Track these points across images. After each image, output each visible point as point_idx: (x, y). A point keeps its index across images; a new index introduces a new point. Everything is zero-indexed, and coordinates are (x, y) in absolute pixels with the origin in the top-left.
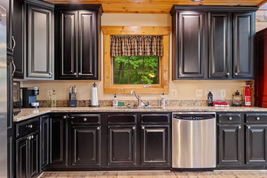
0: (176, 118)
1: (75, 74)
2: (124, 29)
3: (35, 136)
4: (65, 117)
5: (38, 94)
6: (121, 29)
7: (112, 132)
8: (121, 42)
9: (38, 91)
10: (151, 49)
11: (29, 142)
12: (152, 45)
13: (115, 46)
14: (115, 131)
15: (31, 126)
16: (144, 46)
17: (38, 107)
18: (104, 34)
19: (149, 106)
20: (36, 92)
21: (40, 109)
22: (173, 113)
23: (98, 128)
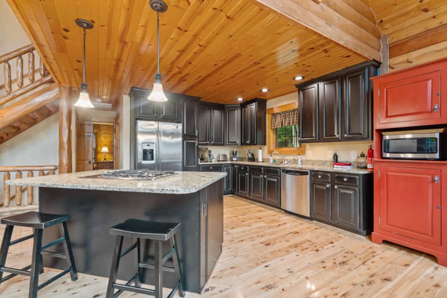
1: (247, 142)
4: (235, 166)
8: (276, 118)
13: (273, 121)
17: (236, 161)
22: (281, 169)
23: (247, 174)
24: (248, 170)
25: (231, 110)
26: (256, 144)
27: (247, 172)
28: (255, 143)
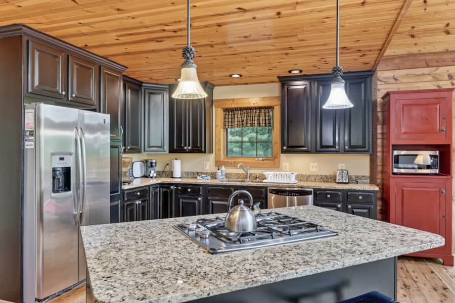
0: (271, 193)
1: (186, 148)
2: (235, 102)
3: (142, 202)
4: (172, 187)
5: (156, 165)
6: (232, 102)
7: (212, 203)
8: (234, 115)
9: (156, 163)
10: (259, 120)
11: (138, 206)
12: (260, 116)
13: (228, 118)
14: (214, 202)
15: (139, 194)
16: (252, 117)
17: (156, 177)
18: (215, 108)
19: (258, 180)
20: (154, 164)
21: (157, 179)
22: (268, 188)
23: (200, 199)
24: (201, 193)
25: (152, 93)
26: (205, 152)
27: (200, 196)
28: (203, 150)
